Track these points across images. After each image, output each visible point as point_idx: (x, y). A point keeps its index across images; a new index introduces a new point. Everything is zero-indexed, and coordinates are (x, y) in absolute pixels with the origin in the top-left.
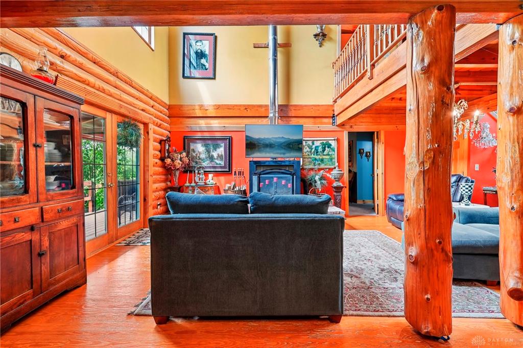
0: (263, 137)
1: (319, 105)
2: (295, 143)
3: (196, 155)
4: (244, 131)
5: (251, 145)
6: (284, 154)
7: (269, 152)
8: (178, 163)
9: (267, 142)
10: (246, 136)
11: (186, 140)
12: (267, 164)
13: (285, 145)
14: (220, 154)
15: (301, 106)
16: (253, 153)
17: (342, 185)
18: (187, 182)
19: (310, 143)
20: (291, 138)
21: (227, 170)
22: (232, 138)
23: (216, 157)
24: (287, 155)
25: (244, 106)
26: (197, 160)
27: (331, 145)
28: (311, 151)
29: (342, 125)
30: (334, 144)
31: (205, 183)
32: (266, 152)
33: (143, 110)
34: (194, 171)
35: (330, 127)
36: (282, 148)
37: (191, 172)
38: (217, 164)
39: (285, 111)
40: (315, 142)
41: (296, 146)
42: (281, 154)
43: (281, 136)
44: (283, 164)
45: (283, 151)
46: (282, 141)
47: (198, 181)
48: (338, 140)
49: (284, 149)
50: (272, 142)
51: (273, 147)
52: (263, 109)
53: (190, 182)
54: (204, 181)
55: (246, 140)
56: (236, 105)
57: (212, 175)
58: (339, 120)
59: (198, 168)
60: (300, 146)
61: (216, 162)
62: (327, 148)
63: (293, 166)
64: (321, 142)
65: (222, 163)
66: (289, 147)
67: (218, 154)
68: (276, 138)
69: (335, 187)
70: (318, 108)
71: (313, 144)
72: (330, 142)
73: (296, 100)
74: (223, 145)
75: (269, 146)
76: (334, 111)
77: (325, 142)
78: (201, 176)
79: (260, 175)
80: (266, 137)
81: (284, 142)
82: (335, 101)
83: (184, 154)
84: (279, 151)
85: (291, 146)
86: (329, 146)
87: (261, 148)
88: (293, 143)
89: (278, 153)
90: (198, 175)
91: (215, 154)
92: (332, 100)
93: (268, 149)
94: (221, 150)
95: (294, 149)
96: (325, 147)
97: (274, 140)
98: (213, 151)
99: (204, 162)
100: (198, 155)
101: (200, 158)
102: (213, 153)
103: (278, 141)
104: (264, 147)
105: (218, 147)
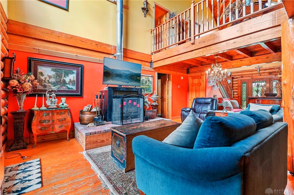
0: (116, 69)
1: (144, 54)
2: (135, 75)
3: (45, 78)
5: (107, 74)
6: (128, 82)
7: (119, 81)
8: (28, 86)
9: (118, 73)
10: (104, 66)
11: (33, 63)
12: (121, 89)
13: (129, 76)
14: (72, 79)
15: (134, 51)
16: (108, 80)
18: (35, 106)
20: (133, 72)
21: (79, 93)
22: (84, 66)
23: (67, 82)
24: (130, 84)
25: (95, 42)
26: (46, 84)
29: (155, 68)
30: (151, 79)
31: (56, 106)
32: (117, 80)
34: (45, 95)
36: (127, 78)
37: (40, 95)
38: (69, 88)
39: (126, 53)
41: (136, 78)
42: (126, 82)
43: (127, 70)
44: (132, 90)
45: (127, 80)
46: (128, 73)
47: (50, 104)
49: (129, 79)
50: (121, 73)
51: (122, 77)
53: (39, 106)
54: (56, 105)
55: (104, 69)
56: (89, 40)
57: (65, 98)
58: (155, 65)
59: (49, 92)
60: (138, 78)
61: (67, 87)
62: (148, 82)
63: (138, 92)
65: (74, 88)
66: (131, 78)
67: (70, 80)
69: (154, 106)
70: (143, 55)
72: (149, 77)
73: (130, 48)
74: (75, 71)
75: (119, 76)
76: (151, 58)
78: (53, 100)
80: (118, 69)
81: (129, 74)
82: (152, 54)
83: (33, 77)
84: (125, 80)
85: (133, 77)
86: (149, 80)
87: (113, 76)
89: (124, 82)
90: (51, 99)
91: (67, 79)
92: (150, 52)
93: (118, 78)
94: (72, 77)
95: (134, 80)
97: (123, 72)
98: (65, 76)
99: (54, 86)
100: (48, 79)
101: (49, 83)
102: (65, 79)
103: (125, 72)
104: (115, 76)
105: (70, 73)
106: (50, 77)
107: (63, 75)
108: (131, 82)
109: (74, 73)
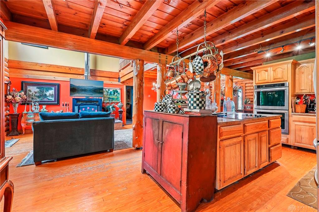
1: (112, 72)
3: (33, 93)
4: (69, 81)
5: (73, 90)
6: (92, 95)
7: (84, 94)
8: (18, 99)
9: (83, 88)
10: (71, 85)
11: (24, 84)
12: (83, 100)
13: (93, 90)
14: (51, 93)
15: (103, 71)
16: (74, 94)
17: (123, 110)
18: (25, 110)
19: (107, 90)
20: (96, 87)
21: (56, 103)
22: (60, 85)
23: (48, 95)
25: (69, 67)
26: (33, 97)
27: (118, 91)
28: (108, 94)
29: (123, 82)
30: (119, 91)
31: (39, 111)
32: (82, 94)
34: (31, 104)
35: (117, 83)
36: (91, 91)
37: (28, 104)
38: (49, 99)
39: (94, 73)
40: (110, 90)
41: (100, 91)
42: (90, 95)
43: (91, 86)
44: (93, 100)
45: (91, 93)
46: (91, 88)
47: (34, 110)
48: (121, 89)
49: (92, 92)
50: (86, 88)
51: (86, 91)
52: (81, 70)
53: (28, 110)
54: (38, 110)
55: (70, 87)
56: (63, 66)
57: (46, 106)
58: (122, 80)
59: (34, 102)
61: (48, 98)
62: (116, 93)
63: (98, 101)
64: (113, 90)
65: (53, 99)
66: (95, 92)
67: (50, 94)
68: (89, 86)
69: (119, 111)
70: (111, 73)
71: (109, 90)
72: (117, 90)
73: (100, 68)
74: (53, 88)
75: (84, 90)
76: (119, 75)
77: (115, 90)
78: (36, 107)
79: (79, 105)
80: (83, 86)
81: (92, 89)
82: (120, 71)
83: (23, 93)
84: (89, 93)
86: (117, 92)
88: (97, 89)
89: (88, 94)
90: (35, 106)
91: (48, 94)
92: (118, 70)
93: (83, 92)
94: (52, 92)
95: (97, 92)
96: (115, 92)
97: (87, 87)
98: (46, 92)
99: (39, 98)
100: (34, 94)
101: (35, 96)
102: (46, 93)
103: (89, 88)
104: (81, 91)
105: (50, 90)
106: (36, 93)
107: (45, 91)
108: (95, 94)
109: (53, 89)
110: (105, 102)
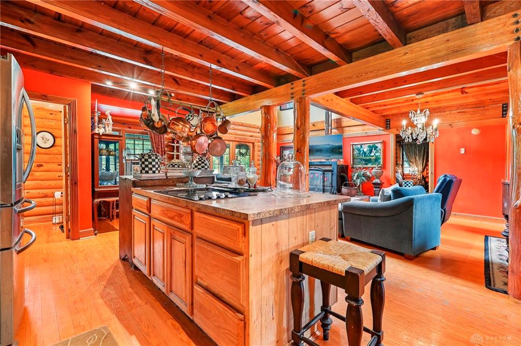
0: (315, 144)
2: (338, 148)
6: (329, 156)
7: (319, 156)
9: (318, 148)
12: (315, 164)
17: (379, 182)
19: (359, 146)
20: (334, 145)
24: (332, 157)
27: (377, 147)
28: (359, 153)
30: (380, 146)
32: (318, 155)
33: (251, 136)
35: (377, 132)
36: (328, 152)
40: (363, 146)
41: (338, 150)
43: (328, 144)
44: (325, 164)
45: (328, 154)
46: (329, 147)
48: (384, 143)
50: (322, 148)
51: (322, 152)
60: (340, 150)
62: (373, 150)
63: (331, 165)
64: (369, 145)
66: (333, 151)
68: (325, 145)
69: (374, 184)
71: (361, 147)
72: (376, 145)
75: (319, 151)
77: (371, 145)
80: (318, 144)
81: (329, 148)
86: (376, 148)
88: (336, 148)
89: (325, 156)
93: (318, 153)
95: (335, 153)
96: (372, 149)
97: (323, 146)
103: (326, 146)
110: (354, 166)
